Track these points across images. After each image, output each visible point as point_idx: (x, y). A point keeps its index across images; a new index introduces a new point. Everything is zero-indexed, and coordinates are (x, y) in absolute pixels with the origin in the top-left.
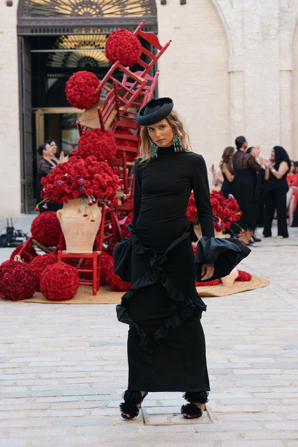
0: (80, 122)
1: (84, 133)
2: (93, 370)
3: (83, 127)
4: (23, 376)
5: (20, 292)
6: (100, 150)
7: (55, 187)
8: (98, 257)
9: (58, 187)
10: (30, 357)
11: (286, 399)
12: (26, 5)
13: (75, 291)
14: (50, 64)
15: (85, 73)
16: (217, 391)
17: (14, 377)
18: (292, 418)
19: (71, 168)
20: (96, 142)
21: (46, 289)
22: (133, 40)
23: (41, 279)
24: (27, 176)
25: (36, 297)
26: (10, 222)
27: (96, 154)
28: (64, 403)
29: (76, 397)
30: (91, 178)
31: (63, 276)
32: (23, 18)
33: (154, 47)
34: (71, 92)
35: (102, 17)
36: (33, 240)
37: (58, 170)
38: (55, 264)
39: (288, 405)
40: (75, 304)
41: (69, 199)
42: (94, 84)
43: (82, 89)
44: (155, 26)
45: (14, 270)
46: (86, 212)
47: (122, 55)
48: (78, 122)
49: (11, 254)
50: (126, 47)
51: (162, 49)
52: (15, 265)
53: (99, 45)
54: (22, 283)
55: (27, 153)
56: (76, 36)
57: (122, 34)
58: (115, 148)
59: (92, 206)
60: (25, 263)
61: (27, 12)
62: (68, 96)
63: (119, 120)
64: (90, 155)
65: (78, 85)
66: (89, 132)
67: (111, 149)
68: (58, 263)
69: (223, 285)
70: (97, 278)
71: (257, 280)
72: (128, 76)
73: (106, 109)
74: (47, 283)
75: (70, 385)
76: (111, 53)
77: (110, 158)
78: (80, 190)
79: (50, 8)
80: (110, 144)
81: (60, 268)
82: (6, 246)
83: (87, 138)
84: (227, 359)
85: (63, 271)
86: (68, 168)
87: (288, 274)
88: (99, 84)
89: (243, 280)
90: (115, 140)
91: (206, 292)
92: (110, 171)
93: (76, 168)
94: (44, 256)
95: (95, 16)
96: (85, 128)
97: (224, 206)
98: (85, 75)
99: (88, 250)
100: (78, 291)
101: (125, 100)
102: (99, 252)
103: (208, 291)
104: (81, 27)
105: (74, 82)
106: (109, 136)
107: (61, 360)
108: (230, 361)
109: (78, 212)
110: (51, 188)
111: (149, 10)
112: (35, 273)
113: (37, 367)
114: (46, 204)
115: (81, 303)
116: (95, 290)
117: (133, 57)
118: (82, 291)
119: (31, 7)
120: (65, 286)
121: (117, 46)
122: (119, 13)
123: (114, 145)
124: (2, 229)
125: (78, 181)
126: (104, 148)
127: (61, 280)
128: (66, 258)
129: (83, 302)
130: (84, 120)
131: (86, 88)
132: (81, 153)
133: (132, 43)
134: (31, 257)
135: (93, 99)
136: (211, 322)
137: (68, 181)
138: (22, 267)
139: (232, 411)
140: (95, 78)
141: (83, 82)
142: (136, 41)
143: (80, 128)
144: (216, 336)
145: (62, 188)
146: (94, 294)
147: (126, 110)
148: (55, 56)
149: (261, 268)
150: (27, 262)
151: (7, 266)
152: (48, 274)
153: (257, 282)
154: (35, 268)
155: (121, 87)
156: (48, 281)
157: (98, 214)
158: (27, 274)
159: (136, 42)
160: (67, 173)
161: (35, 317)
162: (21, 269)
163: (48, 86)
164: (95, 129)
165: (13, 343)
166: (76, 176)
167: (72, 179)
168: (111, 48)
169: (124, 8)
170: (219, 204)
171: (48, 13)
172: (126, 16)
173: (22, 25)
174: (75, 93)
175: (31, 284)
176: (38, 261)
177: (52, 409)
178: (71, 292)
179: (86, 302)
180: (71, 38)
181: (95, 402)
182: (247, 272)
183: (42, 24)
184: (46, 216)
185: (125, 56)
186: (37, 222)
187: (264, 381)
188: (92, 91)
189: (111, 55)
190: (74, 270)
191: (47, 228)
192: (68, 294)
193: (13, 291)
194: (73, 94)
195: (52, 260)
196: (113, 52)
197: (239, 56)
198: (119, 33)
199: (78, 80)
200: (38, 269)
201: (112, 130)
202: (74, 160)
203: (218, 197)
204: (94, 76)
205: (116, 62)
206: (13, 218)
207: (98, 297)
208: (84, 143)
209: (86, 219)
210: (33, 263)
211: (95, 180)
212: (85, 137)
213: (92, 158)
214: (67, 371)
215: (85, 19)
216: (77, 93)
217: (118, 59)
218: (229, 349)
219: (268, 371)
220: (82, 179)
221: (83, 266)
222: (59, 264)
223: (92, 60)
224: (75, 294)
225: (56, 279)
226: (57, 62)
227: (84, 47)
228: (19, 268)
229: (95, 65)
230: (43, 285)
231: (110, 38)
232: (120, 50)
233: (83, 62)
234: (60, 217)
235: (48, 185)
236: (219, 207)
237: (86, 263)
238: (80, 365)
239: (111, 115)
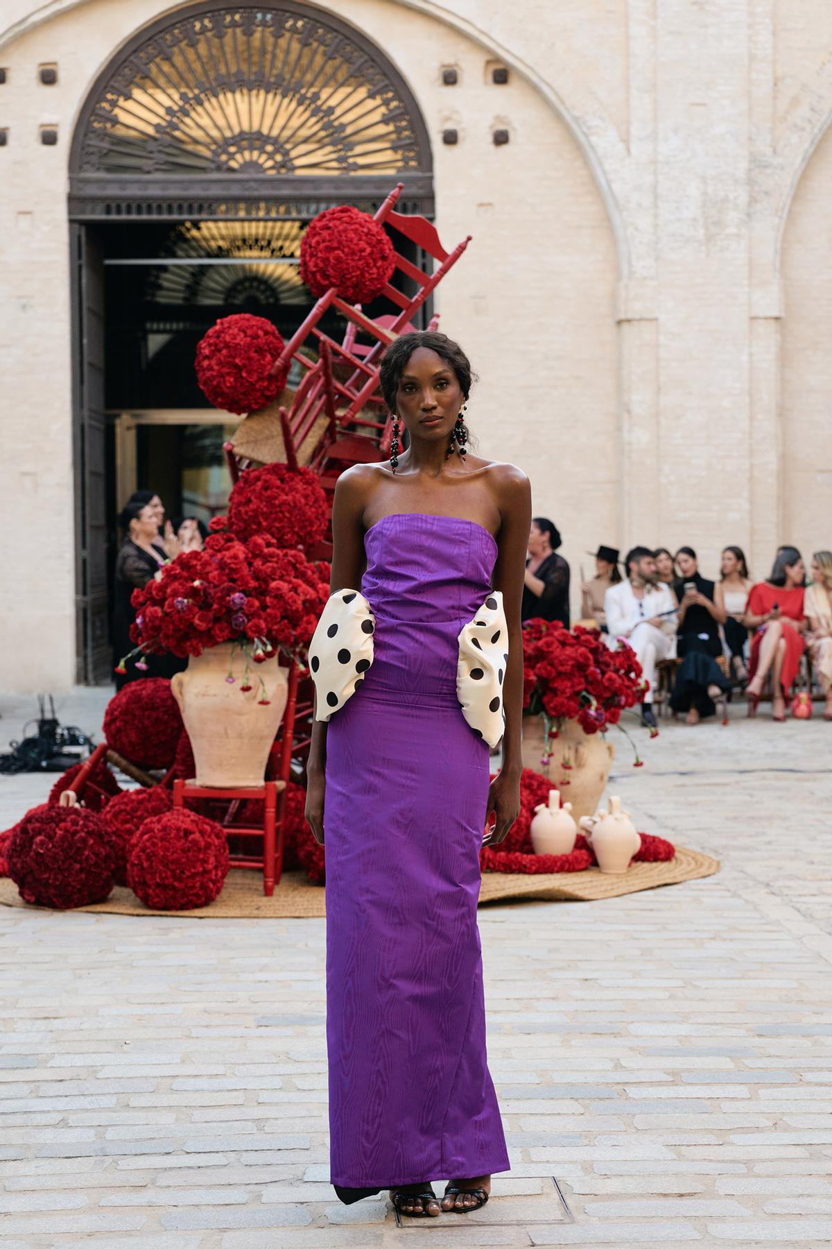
0: (233, 446)
1: (244, 474)
2: (265, 1087)
3: (242, 458)
4: (85, 1102)
5: (74, 887)
6: (286, 520)
7: (166, 614)
8: (279, 795)
9: (177, 615)
10: (101, 1053)
11: (763, 1161)
12: (91, 143)
13: (219, 885)
14: (153, 295)
15: (248, 320)
16: (586, 1142)
17: (61, 1104)
18: (778, 1210)
19: (210, 565)
20: (275, 498)
21: (142, 880)
22: (373, 235)
23: (130, 852)
24: (93, 586)
25: (117, 900)
26: (47, 707)
27: (274, 529)
28: (191, 1171)
29: (220, 1155)
30: (261, 592)
31: (188, 844)
32: (83, 175)
33: (424, 256)
34: (210, 368)
35: (290, 175)
36: (110, 752)
37: (176, 570)
38: (168, 813)
39: (768, 1176)
40: (217, 917)
41: (204, 647)
42: (270, 349)
43: (240, 361)
44: (427, 199)
45: (61, 830)
46: (247, 679)
47: (345, 274)
48: (230, 447)
49: (52, 787)
50: (353, 253)
51: (448, 260)
52: (63, 817)
53: (281, 248)
54: (80, 863)
55: (92, 527)
56: (221, 224)
57: (345, 219)
58: (323, 514)
59: (264, 663)
60: (89, 810)
61: (94, 159)
62: (204, 377)
63: (333, 441)
64: (259, 531)
65: (229, 352)
66: (257, 473)
67: (314, 516)
68: (175, 812)
69: (600, 872)
70: (276, 852)
71: (690, 859)
72: (359, 329)
73: (301, 414)
74: (145, 865)
75: (205, 1125)
76: (314, 269)
77: (311, 541)
78: (233, 623)
79: (154, 149)
80: (311, 503)
81: (180, 824)
82: (37, 769)
83: (252, 488)
84: (612, 1060)
85: (187, 833)
86: (201, 565)
87: (769, 843)
88: (283, 348)
89: (652, 859)
90: (323, 493)
91: (557, 888)
92: (310, 573)
93: (222, 566)
94: (138, 792)
95: (272, 172)
96: (247, 462)
97: (603, 667)
98: (246, 324)
99: (251, 778)
100: (225, 885)
101: (349, 390)
102: (281, 784)
103: (562, 885)
104: (236, 200)
105: (218, 342)
106: (309, 483)
107: (183, 1062)
108: (618, 1066)
109: (227, 681)
110: (157, 617)
111: (412, 159)
112: (114, 838)
113: (120, 1078)
114: (143, 659)
115: (233, 915)
116: (270, 881)
117: (371, 280)
118: (236, 884)
119: (105, 148)
120: (193, 870)
121: (329, 249)
122: (334, 164)
123: (320, 507)
124: (27, 724)
125: (228, 598)
126: (294, 514)
127: (183, 857)
128: (194, 798)
129: (237, 912)
130: (244, 440)
131: (250, 359)
132: (234, 527)
133: (369, 244)
134: (103, 797)
135: (267, 388)
136: (569, 966)
137: (203, 599)
138: (81, 822)
139: (624, 1192)
140: (273, 334)
141: (242, 343)
142: (379, 238)
143: (234, 462)
144: (582, 1000)
145: (187, 617)
146: (268, 892)
147: (353, 416)
148: (167, 276)
149: (698, 829)
150: (93, 810)
151: (42, 818)
152: (147, 841)
153: (689, 864)
154: (115, 825)
155: (341, 357)
156: (149, 858)
157: (280, 685)
158: (94, 840)
159: (380, 241)
160: (200, 578)
161: (115, 952)
162: (79, 828)
163: (146, 353)
164: (272, 464)
165: (57, 1018)
166: (222, 586)
167: (212, 594)
168: (316, 256)
169: (347, 151)
170: (592, 662)
171: (150, 162)
172: (353, 174)
173: (82, 193)
174: (219, 370)
175: (103, 866)
176: (123, 807)
177: (161, 1187)
178: (209, 887)
179: (246, 912)
180: (209, 229)
181: (272, 1168)
182: (663, 838)
183: (133, 191)
184: (144, 689)
185: (353, 277)
186: (118, 706)
187: (706, 1115)
188: (265, 366)
189: (314, 273)
190: (217, 831)
191: (146, 722)
192: (201, 893)
193: (58, 883)
194: (215, 373)
195: (158, 803)
196: (321, 265)
197: (645, 278)
198: (335, 215)
199: (228, 338)
200: (123, 828)
201: (315, 468)
202: (217, 545)
203: (591, 643)
204: (270, 327)
205: (327, 290)
206: (54, 697)
207: (278, 901)
208: (244, 500)
209: (248, 699)
210: (109, 812)
211: (271, 597)
212: (247, 486)
213: (263, 539)
214: (198, 1091)
215: (248, 181)
216: (226, 370)
217: (332, 285)
218: (615, 1035)
219: (717, 1091)
220: (237, 594)
221: (238, 820)
222: (178, 815)
223: (262, 287)
224: (218, 891)
225: (169, 854)
226: (171, 292)
227: (242, 254)
228: (73, 825)
229: (271, 300)
230: (135, 869)
231: (314, 228)
232: (338, 259)
233: (240, 292)
234: (181, 693)
235: (150, 610)
236: (592, 668)
237: (248, 813)
238: (233, 1073)
239: (313, 429)
